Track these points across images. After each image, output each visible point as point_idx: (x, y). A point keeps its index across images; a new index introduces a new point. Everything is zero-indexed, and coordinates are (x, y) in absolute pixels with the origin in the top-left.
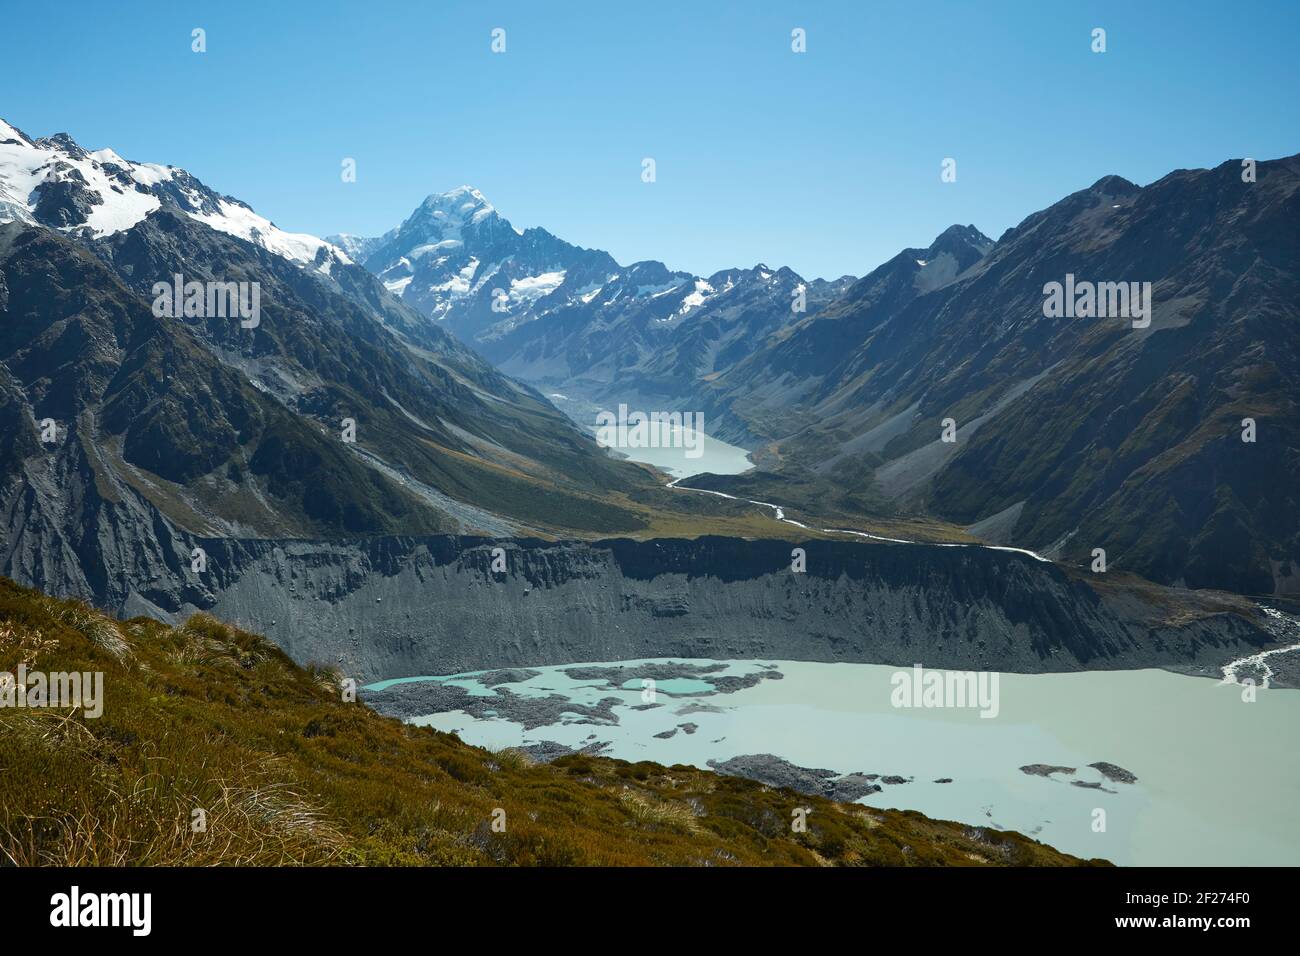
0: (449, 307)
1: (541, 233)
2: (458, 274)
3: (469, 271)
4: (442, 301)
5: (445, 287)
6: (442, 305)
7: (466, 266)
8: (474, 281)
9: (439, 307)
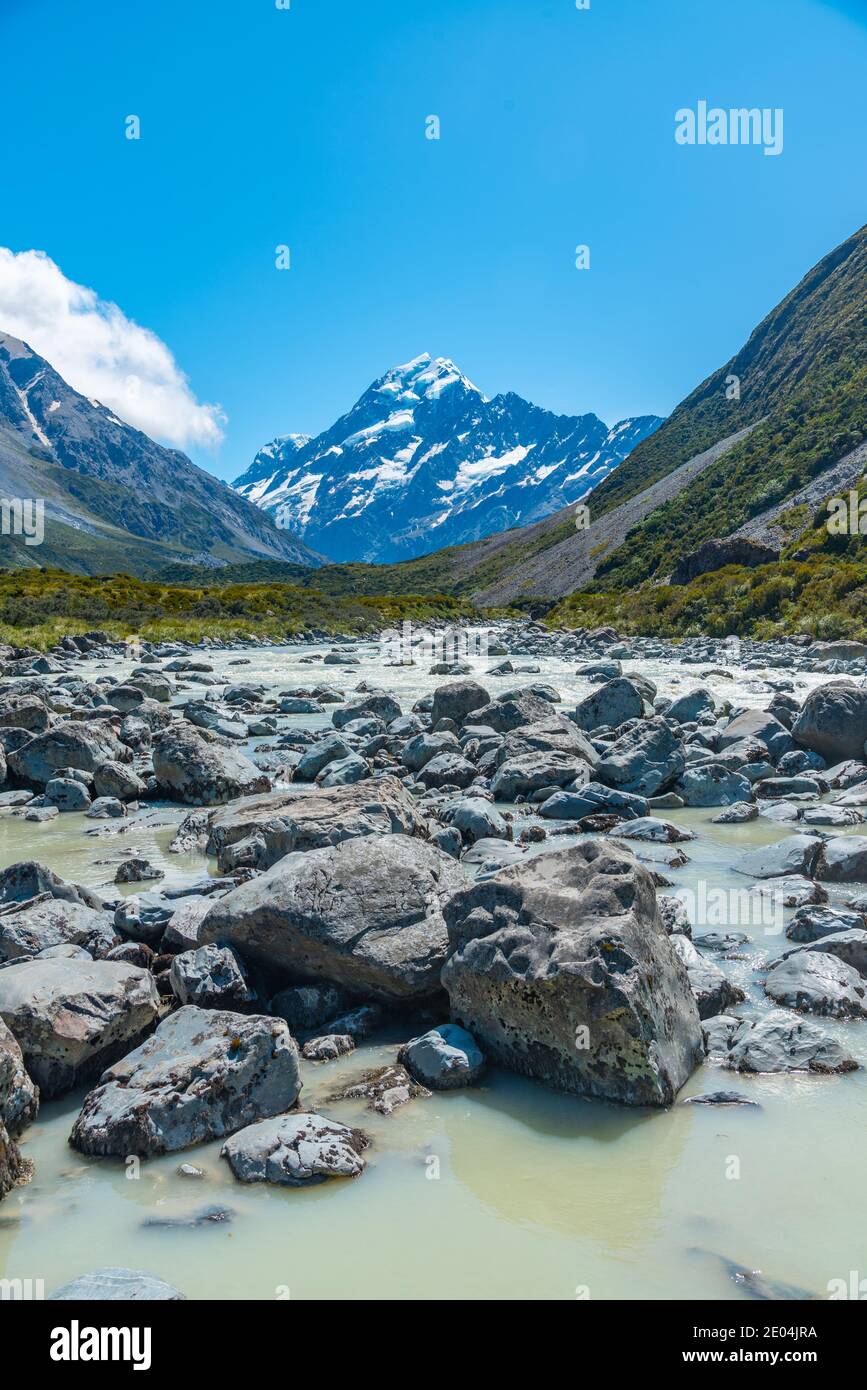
0: (371, 500)
1: (512, 401)
2: (391, 459)
3: (406, 454)
4: (362, 492)
5: (368, 474)
6: (361, 497)
7: (404, 447)
8: (410, 466)
9: (355, 501)
